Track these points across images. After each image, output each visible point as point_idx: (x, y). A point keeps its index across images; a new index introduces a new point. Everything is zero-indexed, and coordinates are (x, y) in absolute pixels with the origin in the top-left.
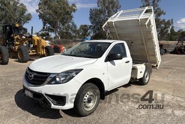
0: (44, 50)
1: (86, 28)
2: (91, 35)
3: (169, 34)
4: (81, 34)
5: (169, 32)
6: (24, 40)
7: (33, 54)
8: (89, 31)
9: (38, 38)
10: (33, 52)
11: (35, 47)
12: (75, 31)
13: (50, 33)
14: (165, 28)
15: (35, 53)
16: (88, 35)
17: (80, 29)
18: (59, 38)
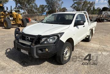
0: (21, 21)
1: (44, 7)
2: (47, 11)
3: (92, 11)
4: (40, 10)
5: (92, 9)
6: (7, 15)
7: (14, 23)
8: (45, 8)
9: (16, 13)
10: (14, 22)
11: (14, 19)
12: (36, 9)
13: (20, 10)
14: (90, 7)
15: (15, 23)
16: (44, 11)
17: (40, 7)
18: (27, 13)
